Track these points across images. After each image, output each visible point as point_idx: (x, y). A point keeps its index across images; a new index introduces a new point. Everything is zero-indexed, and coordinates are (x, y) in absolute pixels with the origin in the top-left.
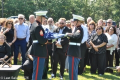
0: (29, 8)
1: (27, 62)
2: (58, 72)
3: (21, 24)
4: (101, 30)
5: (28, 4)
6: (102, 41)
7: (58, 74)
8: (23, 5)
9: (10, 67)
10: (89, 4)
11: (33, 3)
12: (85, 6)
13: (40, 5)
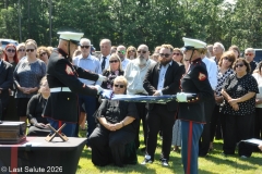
0: (101, 25)
1: (96, 132)
2: (159, 151)
4: (244, 68)
5: (100, 18)
7: (158, 156)
8: (90, 21)
9: (64, 141)
10: (220, 17)
11: (108, 17)
12: (211, 20)
13: (123, 20)
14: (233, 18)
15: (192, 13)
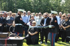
2: (44, 41)
3: (25, 16)
4: (67, 19)
5: (28, 5)
6: (68, 24)
7: (44, 42)
8: (26, 6)
9: (19, 38)
10: (61, 5)
11: (31, 5)
12: (58, 6)
13: (35, 6)
14: (64, 6)
15: (53, 4)
